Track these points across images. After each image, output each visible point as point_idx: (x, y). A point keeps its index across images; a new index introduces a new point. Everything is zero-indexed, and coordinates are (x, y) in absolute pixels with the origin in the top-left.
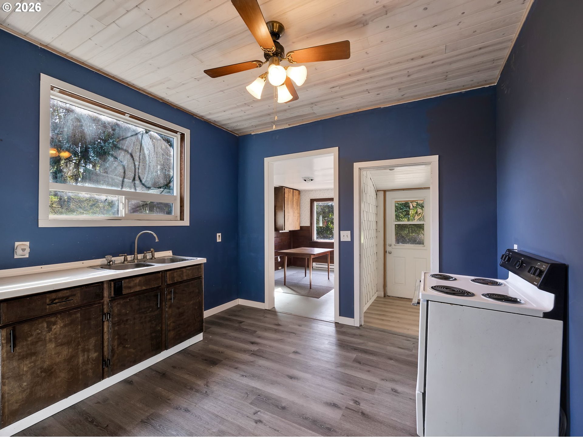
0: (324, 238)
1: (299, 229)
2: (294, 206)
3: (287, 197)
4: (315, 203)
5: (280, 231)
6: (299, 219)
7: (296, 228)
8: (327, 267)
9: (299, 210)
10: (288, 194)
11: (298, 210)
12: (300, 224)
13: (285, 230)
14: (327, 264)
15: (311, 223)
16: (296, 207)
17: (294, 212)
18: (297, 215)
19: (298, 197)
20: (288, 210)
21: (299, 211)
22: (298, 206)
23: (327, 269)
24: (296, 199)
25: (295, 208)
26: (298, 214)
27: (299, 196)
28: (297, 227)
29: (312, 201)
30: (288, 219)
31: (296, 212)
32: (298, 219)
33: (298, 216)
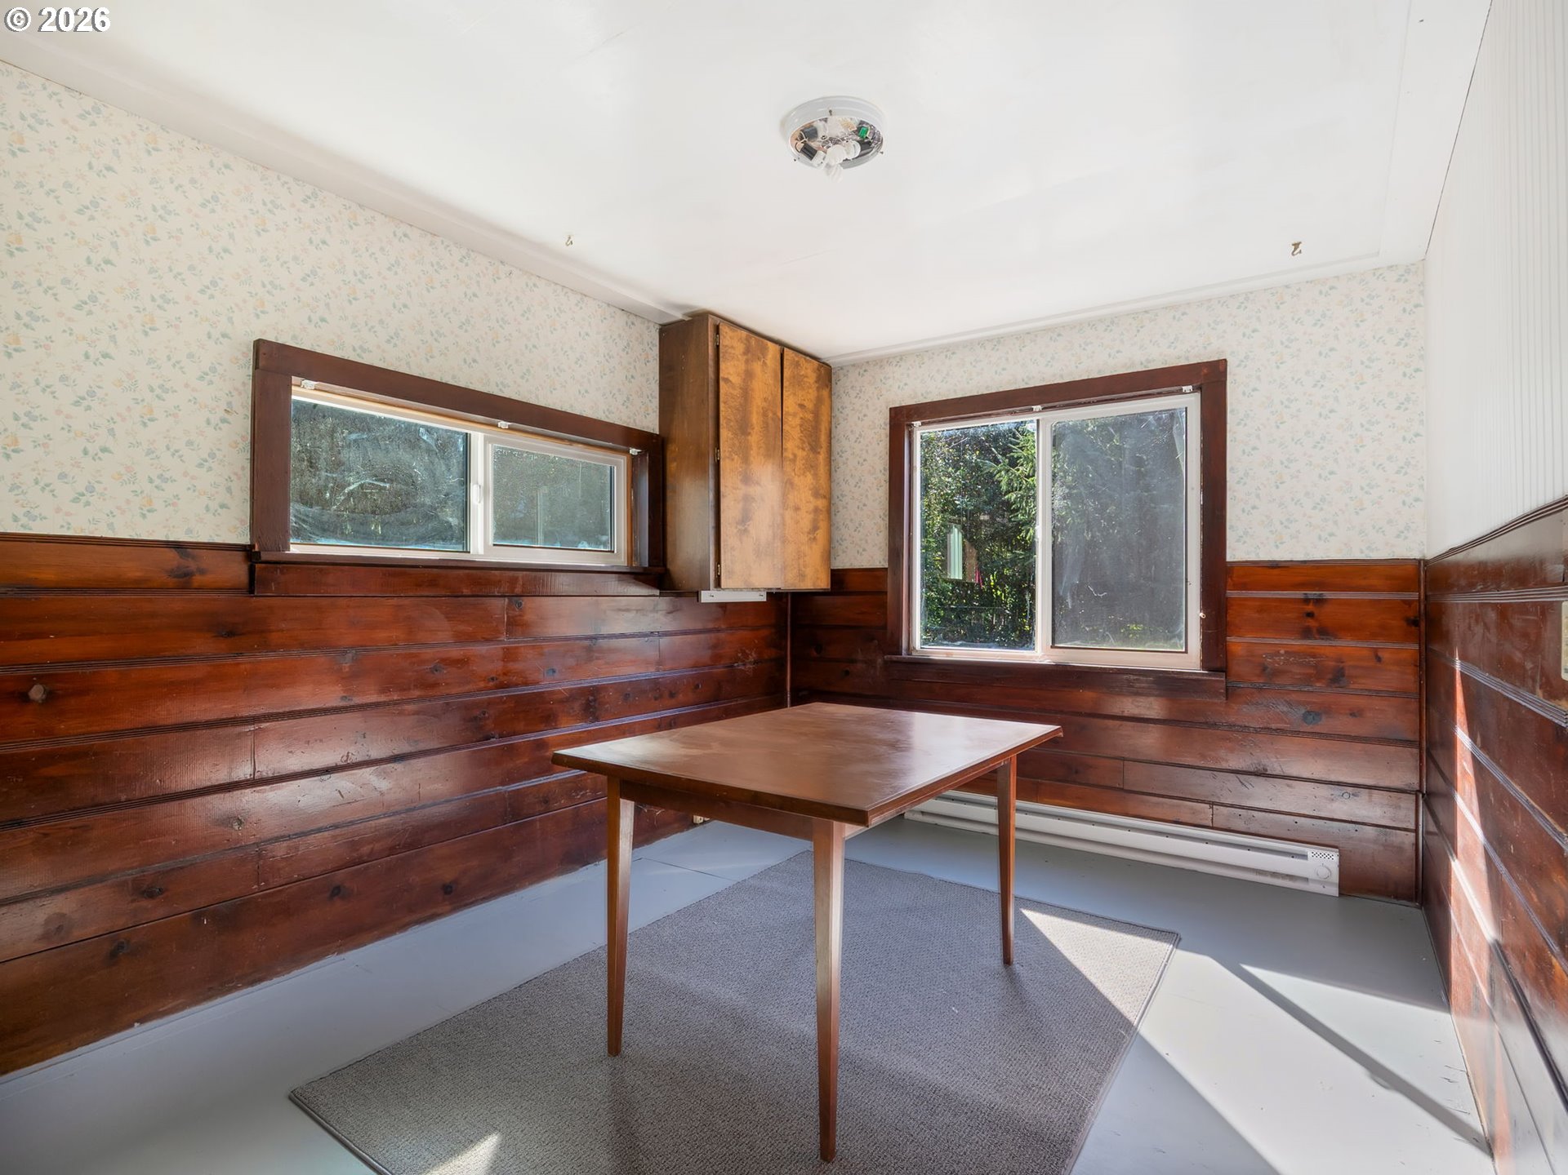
0: (974, 637)
1: (823, 583)
2: (789, 445)
3: (736, 380)
4: (921, 431)
5: (706, 597)
6: (823, 525)
7: (802, 576)
8: (991, 815)
9: (822, 470)
10: (747, 362)
11: (815, 475)
12: (829, 554)
13: (718, 584)
14: (993, 799)
15: (896, 550)
16: (800, 453)
17: (788, 485)
18: (804, 495)
19: (819, 401)
20: (746, 460)
21: (823, 481)
22: (814, 449)
23: (994, 831)
24: (802, 406)
25: (794, 460)
26: (816, 494)
27: (825, 393)
28: (809, 572)
29: (901, 420)
30: (745, 519)
31: (805, 483)
32: (815, 528)
33: (816, 510)
